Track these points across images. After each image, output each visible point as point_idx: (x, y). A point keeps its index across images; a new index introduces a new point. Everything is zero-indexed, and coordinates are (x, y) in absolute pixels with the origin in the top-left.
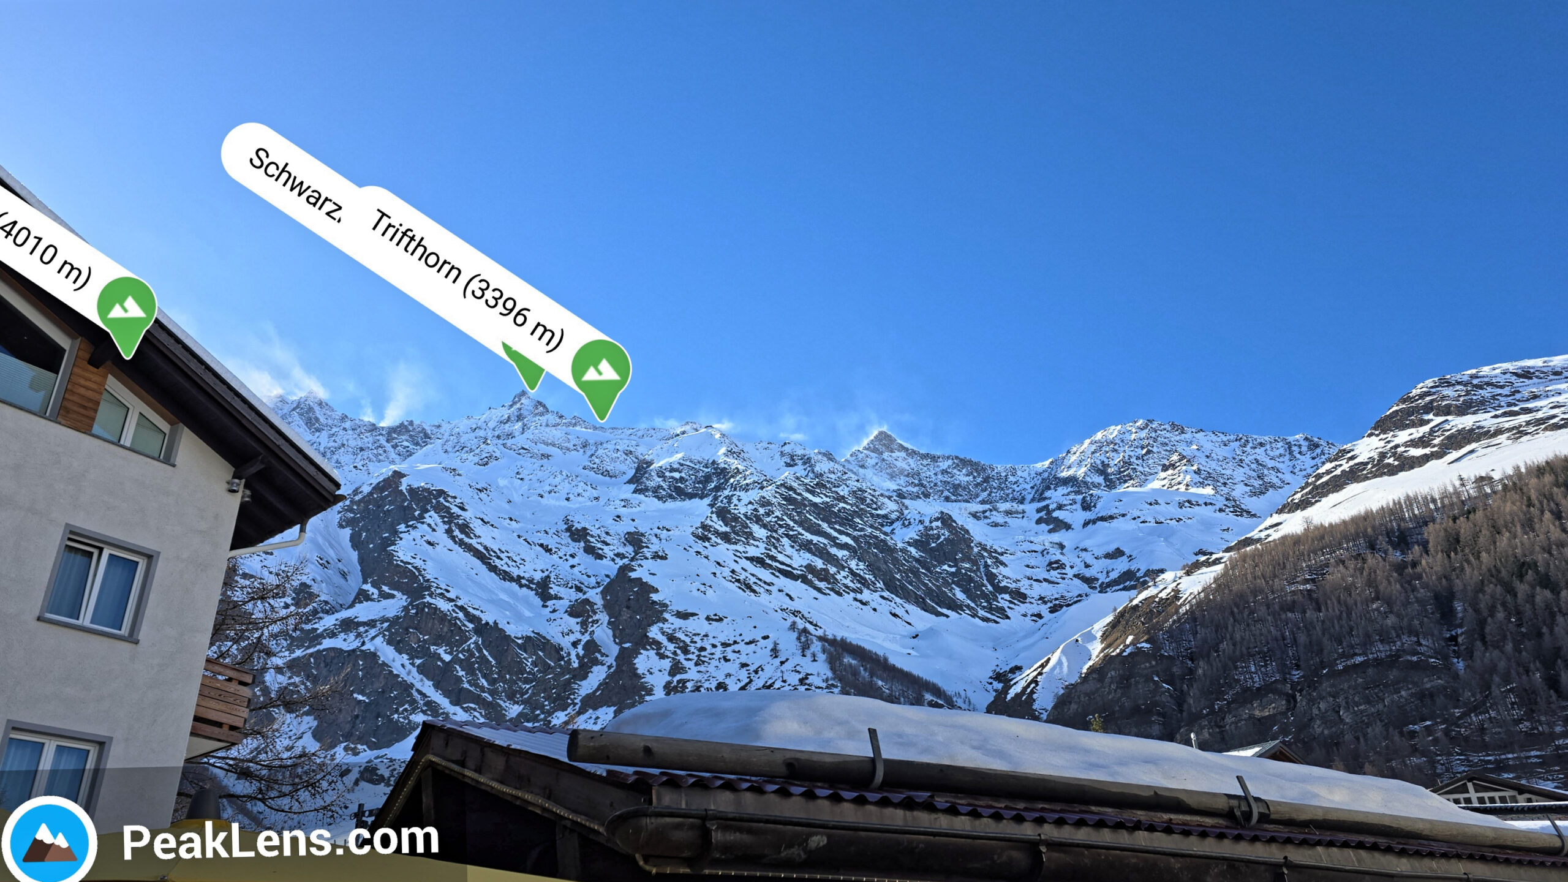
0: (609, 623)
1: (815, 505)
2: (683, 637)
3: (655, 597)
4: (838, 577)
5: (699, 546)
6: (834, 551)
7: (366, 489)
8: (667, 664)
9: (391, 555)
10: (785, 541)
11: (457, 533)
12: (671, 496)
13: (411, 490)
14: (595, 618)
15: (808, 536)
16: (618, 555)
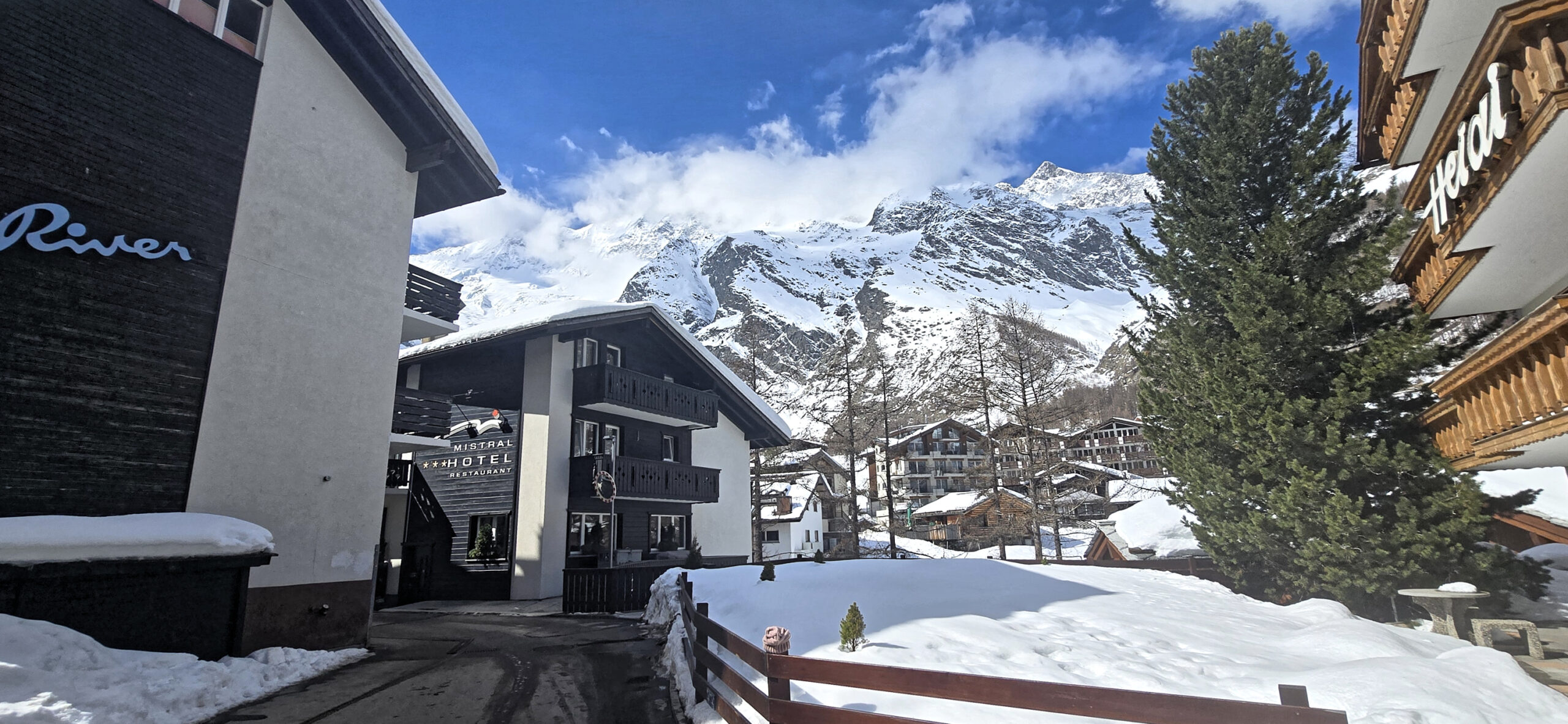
0: (861, 318)
1: (994, 225)
2: (905, 323)
3: (886, 299)
4: (1012, 272)
5: (915, 263)
6: (1008, 255)
7: (714, 250)
8: (896, 341)
9: (730, 289)
10: (974, 252)
11: (766, 271)
12: (897, 230)
13: (738, 248)
14: (852, 315)
15: (990, 247)
16: (865, 274)
